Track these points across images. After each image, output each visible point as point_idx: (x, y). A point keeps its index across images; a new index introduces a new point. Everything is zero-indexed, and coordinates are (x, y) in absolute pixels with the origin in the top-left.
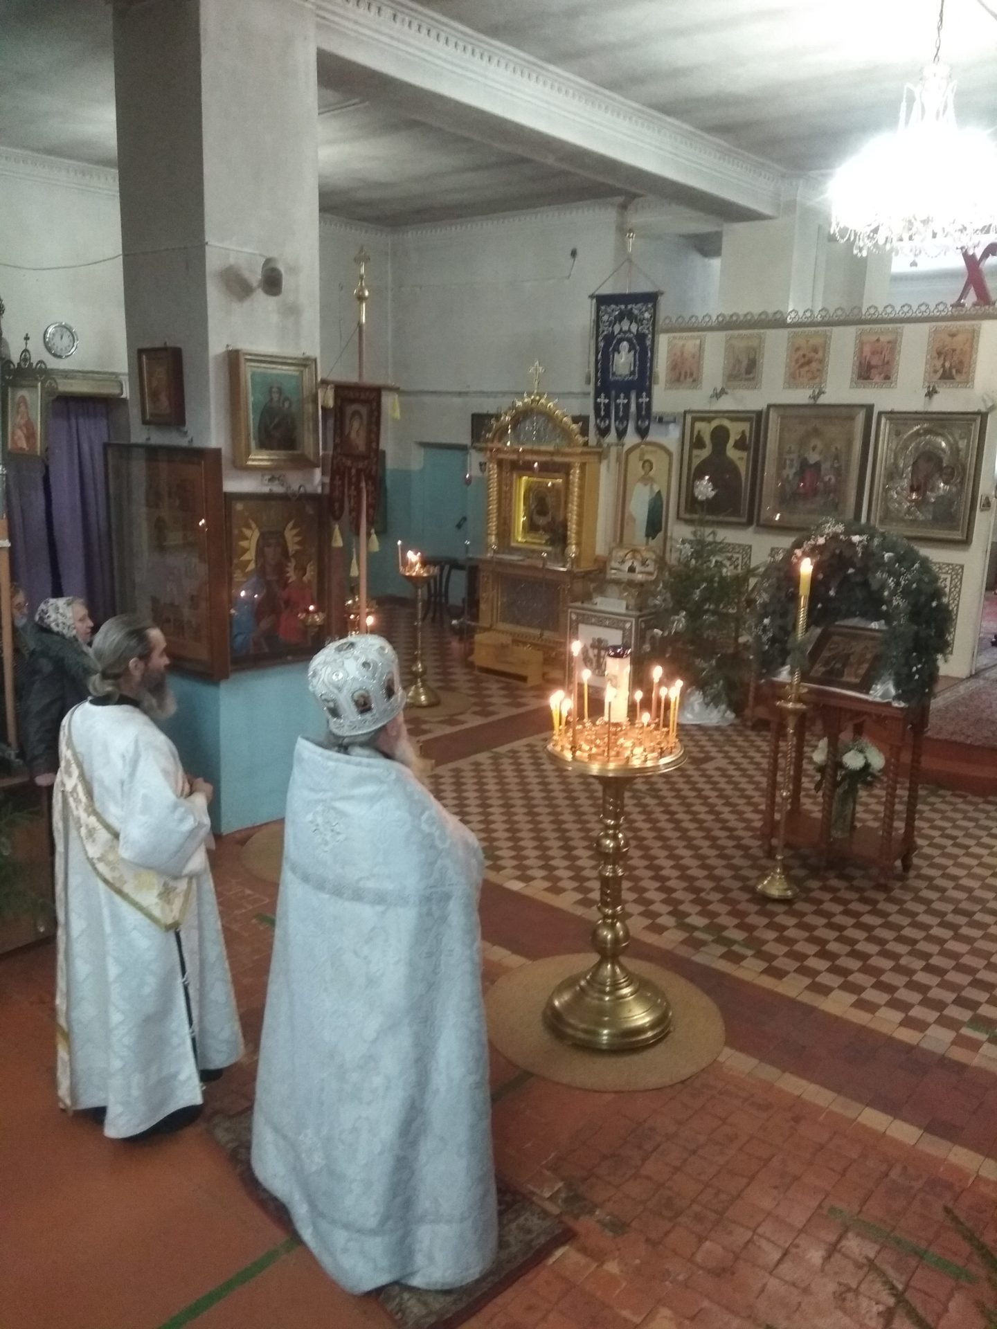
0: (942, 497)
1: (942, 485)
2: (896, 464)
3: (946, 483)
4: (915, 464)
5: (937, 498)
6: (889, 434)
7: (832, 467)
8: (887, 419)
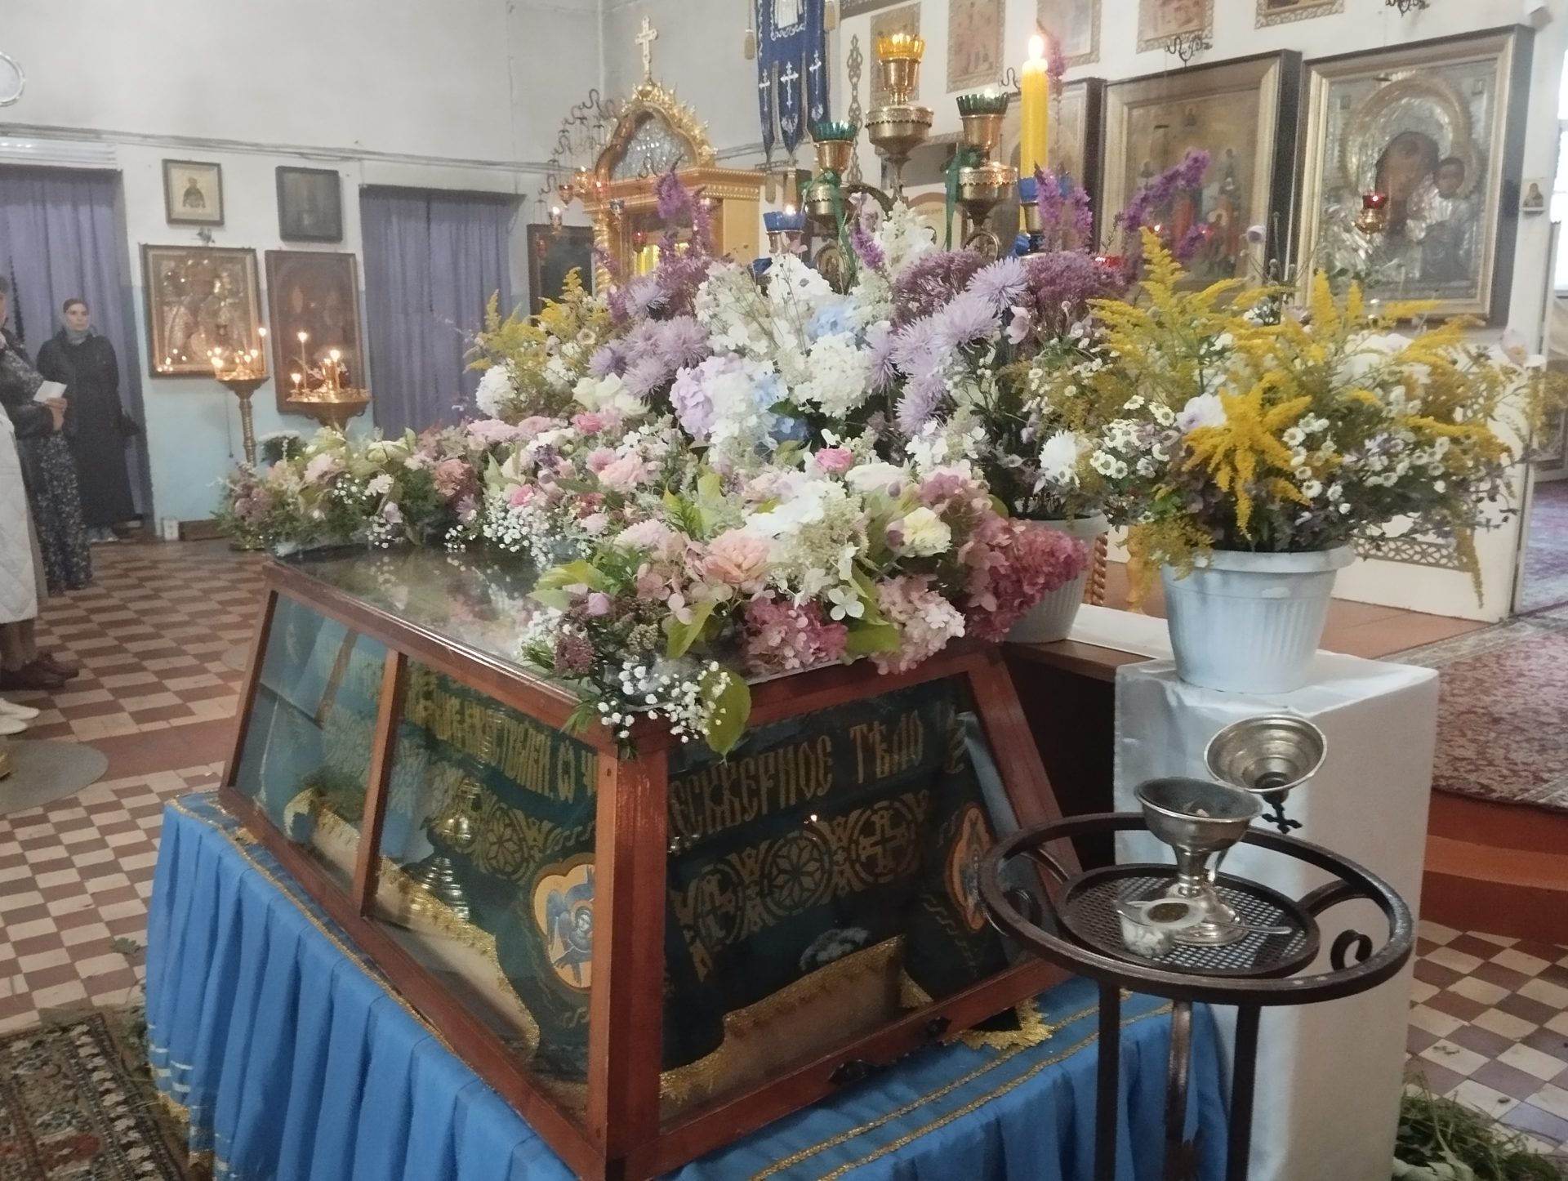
0: (1441, 224)
1: (1437, 201)
2: (1343, 166)
3: (1445, 195)
4: (1381, 165)
5: (1430, 228)
6: (1330, 107)
7: (1222, 191)
8: (1324, 75)
